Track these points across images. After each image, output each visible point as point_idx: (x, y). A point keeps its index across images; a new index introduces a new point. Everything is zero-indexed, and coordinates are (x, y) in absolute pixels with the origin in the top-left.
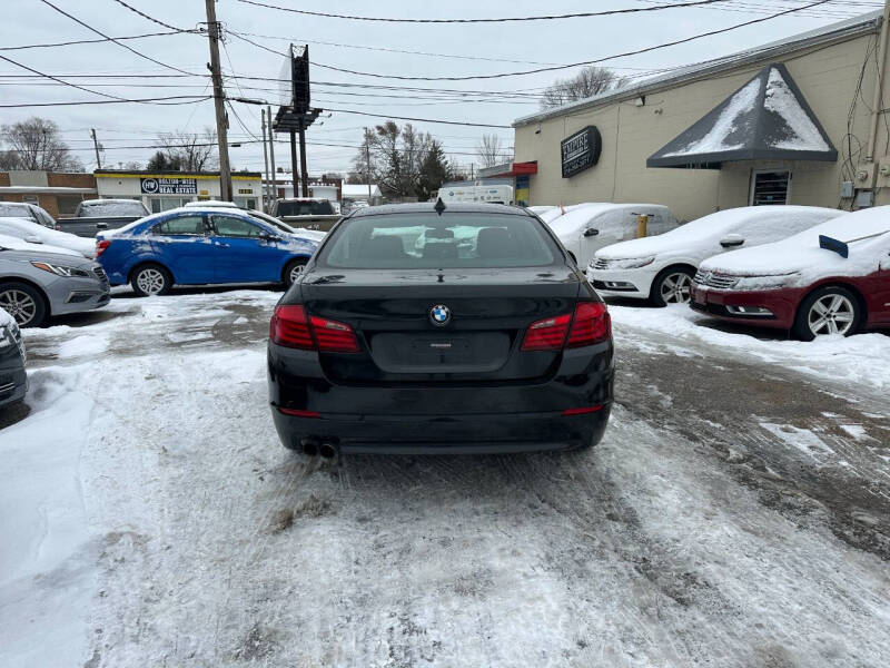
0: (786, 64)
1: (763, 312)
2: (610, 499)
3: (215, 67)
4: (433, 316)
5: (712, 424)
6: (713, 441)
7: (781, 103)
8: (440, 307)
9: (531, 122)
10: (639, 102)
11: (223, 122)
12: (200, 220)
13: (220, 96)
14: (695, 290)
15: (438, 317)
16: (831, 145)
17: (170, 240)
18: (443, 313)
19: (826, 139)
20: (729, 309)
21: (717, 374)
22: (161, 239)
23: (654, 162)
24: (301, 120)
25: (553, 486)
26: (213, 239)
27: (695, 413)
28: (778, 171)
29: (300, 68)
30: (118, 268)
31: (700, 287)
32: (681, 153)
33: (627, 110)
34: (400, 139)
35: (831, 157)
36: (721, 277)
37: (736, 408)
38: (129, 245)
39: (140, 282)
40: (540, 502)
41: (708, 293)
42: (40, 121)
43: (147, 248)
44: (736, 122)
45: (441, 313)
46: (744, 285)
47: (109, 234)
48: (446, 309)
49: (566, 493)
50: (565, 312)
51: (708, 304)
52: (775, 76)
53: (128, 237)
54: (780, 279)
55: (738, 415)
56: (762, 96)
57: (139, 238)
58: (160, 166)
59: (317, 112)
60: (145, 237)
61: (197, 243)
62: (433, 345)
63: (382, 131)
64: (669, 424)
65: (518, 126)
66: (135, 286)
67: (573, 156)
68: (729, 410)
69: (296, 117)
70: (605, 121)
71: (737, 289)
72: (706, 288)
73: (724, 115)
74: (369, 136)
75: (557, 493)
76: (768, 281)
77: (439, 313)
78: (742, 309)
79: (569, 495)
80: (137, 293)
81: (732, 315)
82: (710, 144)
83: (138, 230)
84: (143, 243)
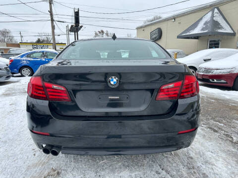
0: (219, 7)
1: (223, 81)
2: (193, 168)
3: (51, 12)
4: (110, 82)
5: (220, 124)
6: (223, 132)
7: (218, 18)
8: (113, 77)
9: (141, 27)
10: (173, 20)
11: (53, 28)
12: (42, 53)
13: (52, 20)
14: (198, 74)
15: (112, 83)
16: (234, 31)
17: (32, 59)
18: (115, 80)
19: (232, 29)
20: (211, 80)
21: (212, 103)
22: (29, 59)
23: (179, 37)
24: (77, 29)
25: (165, 160)
26: (45, 59)
27: (211, 119)
28: (217, 39)
29: (77, 14)
30: (16, 68)
31: (200, 73)
32: (188, 34)
33: (170, 23)
34: (104, 34)
35: (234, 34)
36: (207, 70)
37: (226, 117)
38: (19, 61)
39: (23, 72)
40: (161, 170)
41: (203, 75)
42: (6, 30)
43: (25, 62)
44: (204, 24)
45: (114, 81)
46: (216, 72)
47: (13, 58)
48: (117, 78)
49: (172, 164)
50: (179, 80)
51: (203, 79)
52: (216, 10)
53: (19, 58)
54: (229, 70)
55: (229, 121)
56: (213, 16)
57: (22, 59)
58: (39, 41)
59: (81, 27)
60: (24, 58)
61: (41, 60)
62: (110, 97)
63: (100, 32)
64: (203, 124)
65: (138, 28)
66: (21, 74)
67: (154, 36)
68: (224, 118)
69: (76, 28)
70: (163, 26)
71: (213, 74)
72: (202, 73)
73: (200, 22)
74: (96, 34)
75: (168, 164)
76: (225, 71)
77: (113, 81)
78: (215, 80)
79: (174, 165)
80: (22, 76)
81: (212, 82)
82: (197, 31)
83: (22, 56)
84: (23, 60)
